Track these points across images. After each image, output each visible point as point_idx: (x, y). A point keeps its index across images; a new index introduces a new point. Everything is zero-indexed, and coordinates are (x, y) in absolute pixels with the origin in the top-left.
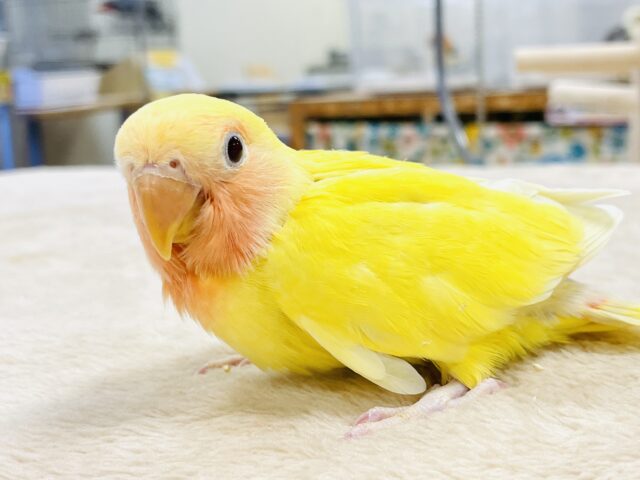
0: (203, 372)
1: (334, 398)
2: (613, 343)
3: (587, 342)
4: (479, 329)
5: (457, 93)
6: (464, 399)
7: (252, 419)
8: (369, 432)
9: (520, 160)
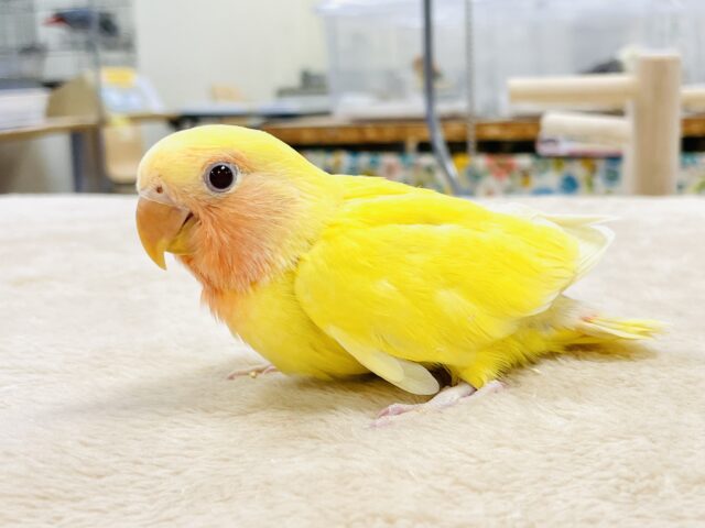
0: (231, 378)
1: (355, 397)
2: (603, 353)
3: (580, 352)
4: (486, 337)
5: (446, 120)
6: (472, 397)
7: (285, 414)
8: (391, 423)
9: (509, 191)
